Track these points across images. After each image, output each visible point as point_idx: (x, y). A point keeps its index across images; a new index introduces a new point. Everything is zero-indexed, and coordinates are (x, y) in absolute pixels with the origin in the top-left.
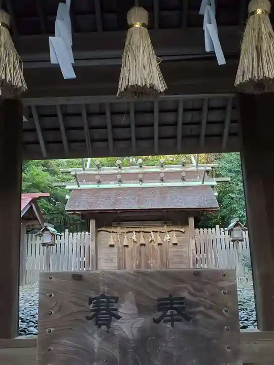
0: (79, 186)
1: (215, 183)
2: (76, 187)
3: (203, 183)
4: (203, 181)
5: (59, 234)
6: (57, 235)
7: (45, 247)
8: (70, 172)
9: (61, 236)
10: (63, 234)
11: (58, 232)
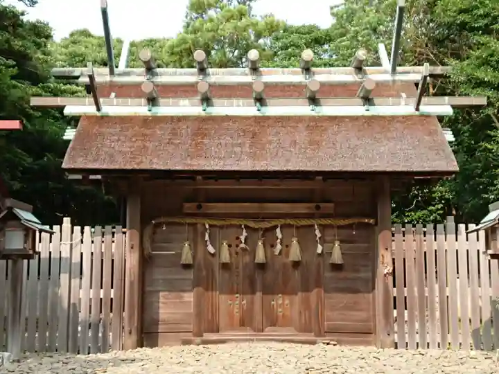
0: (99, 109)
1: (448, 111)
2: (91, 110)
3: (417, 109)
4: (418, 104)
5: (47, 228)
6: (41, 231)
7: (10, 262)
8: (78, 77)
9: (51, 234)
10: (56, 228)
11: (43, 224)
